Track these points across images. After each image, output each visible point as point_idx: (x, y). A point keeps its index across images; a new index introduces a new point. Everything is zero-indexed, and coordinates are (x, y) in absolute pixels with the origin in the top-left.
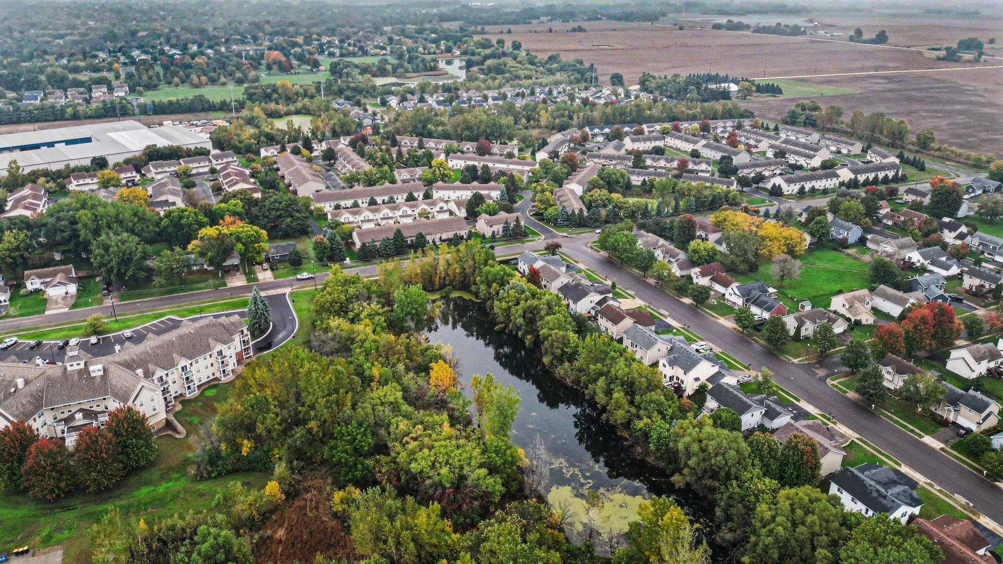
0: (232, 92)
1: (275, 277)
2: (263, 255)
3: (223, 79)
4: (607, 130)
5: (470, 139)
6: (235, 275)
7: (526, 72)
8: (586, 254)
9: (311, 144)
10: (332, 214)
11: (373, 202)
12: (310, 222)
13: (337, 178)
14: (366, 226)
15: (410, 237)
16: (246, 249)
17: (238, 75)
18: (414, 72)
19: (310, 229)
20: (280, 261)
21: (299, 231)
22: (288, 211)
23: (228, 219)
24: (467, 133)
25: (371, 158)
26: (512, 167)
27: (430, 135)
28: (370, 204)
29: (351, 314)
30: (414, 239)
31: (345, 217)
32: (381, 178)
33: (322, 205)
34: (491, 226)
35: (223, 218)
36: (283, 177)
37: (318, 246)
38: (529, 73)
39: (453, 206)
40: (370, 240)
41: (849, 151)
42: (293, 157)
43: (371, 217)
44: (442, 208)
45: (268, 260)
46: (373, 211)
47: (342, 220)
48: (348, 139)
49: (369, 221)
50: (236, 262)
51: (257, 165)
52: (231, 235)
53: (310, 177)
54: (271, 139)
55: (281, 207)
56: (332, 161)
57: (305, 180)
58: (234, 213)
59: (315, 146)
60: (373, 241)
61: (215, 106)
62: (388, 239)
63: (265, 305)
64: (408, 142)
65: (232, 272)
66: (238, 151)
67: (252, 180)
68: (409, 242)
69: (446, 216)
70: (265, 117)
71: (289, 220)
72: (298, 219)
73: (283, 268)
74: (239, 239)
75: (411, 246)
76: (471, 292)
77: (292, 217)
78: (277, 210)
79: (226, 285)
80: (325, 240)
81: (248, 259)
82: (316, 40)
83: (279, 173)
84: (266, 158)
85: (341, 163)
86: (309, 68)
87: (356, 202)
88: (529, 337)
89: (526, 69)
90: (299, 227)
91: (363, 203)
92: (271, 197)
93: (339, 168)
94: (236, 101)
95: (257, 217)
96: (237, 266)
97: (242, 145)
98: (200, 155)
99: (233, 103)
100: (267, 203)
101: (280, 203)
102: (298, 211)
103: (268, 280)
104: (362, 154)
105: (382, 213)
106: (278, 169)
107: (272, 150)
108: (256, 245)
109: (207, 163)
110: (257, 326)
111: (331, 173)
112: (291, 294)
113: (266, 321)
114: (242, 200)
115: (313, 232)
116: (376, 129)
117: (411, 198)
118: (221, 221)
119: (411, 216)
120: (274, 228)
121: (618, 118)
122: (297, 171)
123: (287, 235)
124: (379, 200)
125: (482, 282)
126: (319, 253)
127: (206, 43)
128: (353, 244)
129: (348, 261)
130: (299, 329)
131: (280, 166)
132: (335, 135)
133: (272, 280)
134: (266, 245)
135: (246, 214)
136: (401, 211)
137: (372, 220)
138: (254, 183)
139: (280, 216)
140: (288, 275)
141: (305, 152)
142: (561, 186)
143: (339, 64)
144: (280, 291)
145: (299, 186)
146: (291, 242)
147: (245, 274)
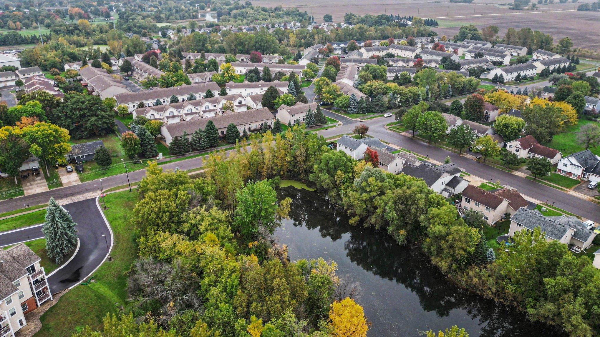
0: (41, 31)
1: (82, 180)
2: (67, 156)
3: (34, 24)
4: (342, 45)
5: (242, 52)
6: (34, 180)
7: (262, 16)
8: (387, 134)
9: (109, 60)
10: (137, 112)
11: (174, 100)
12: (116, 121)
13: (136, 85)
14: (171, 122)
15: (222, 128)
16: (44, 151)
17: (47, 21)
18: (181, 19)
19: (116, 127)
20: (87, 162)
21: (105, 129)
22: (91, 110)
23: (24, 120)
24: (239, 48)
25: (163, 67)
26: (284, 69)
27: (208, 51)
28: (172, 102)
29: (186, 226)
30: (225, 130)
31: (151, 115)
32: (177, 81)
33: (126, 105)
34: (293, 115)
35: (19, 120)
36: (86, 86)
37: (126, 143)
38: (265, 17)
39: (250, 102)
40: (182, 134)
41: (519, 54)
42: (94, 69)
43: (176, 113)
44: (240, 102)
45: (72, 161)
46: (178, 108)
47: (148, 117)
48: (141, 56)
49: (174, 117)
50: (35, 165)
51: (62, 77)
52: (24, 135)
53: (112, 83)
54: (74, 58)
55: (84, 106)
56: (130, 73)
57: (108, 86)
58: (32, 114)
59: (113, 62)
60: (186, 135)
61: (26, 40)
62: (200, 131)
63: (67, 220)
64: (193, 57)
65: (31, 177)
66: (44, 68)
67: (57, 89)
68: (220, 134)
69: (245, 109)
70: (68, 44)
71: (94, 118)
72: (103, 117)
73: (91, 170)
74: (34, 140)
75: (223, 138)
76: (300, 180)
77: (97, 116)
78: (81, 109)
79: (23, 193)
80: (135, 135)
81: (48, 161)
82: (106, 4)
83: (82, 82)
84: (69, 70)
85: (137, 73)
86: (103, 18)
87: (158, 101)
88: (401, 232)
89: (262, 14)
90: (105, 126)
91: (166, 101)
92: (73, 97)
93: (137, 78)
94: (44, 35)
95: (59, 118)
96: (36, 170)
97: (47, 63)
98: (6, 70)
99: (41, 37)
100: (69, 103)
101: (83, 103)
102: (102, 110)
103: (74, 184)
104: (155, 65)
105: (186, 109)
106: (81, 80)
107: (75, 66)
108: (56, 145)
109: (14, 77)
110: (58, 249)
111: (130, 81)
112: (102, 199)
113: (70, 242)
114: (41, 101)
115: (119, 131)
116: (163, 49)
117: (210, 95)
118: (18, 123)
119: (213, 110)
120: (78, 128)
121: (348, 37)
122: (100, 80)
123: (93, 134)
124: (180, 98)
125: (321, 171)
126: (129, 150)
127: (23, 6)
128: (163, 138)
129: (160, 156)
130: (115, 247)
131: (82, 77)
132: (129, 53)
133: (79, 183)
134: (69, 146)
135: (47, 116)
136: (204, 106)
137: (177, 116)
138: (59, 91)
139: (84, 116)
140: (97, 176)
141: (104, 65)
142: (334, 81)
143: (125, 13)
144: (89, 196)
145: (101, 91)
146: (98, 141)
147: (47, 179)
